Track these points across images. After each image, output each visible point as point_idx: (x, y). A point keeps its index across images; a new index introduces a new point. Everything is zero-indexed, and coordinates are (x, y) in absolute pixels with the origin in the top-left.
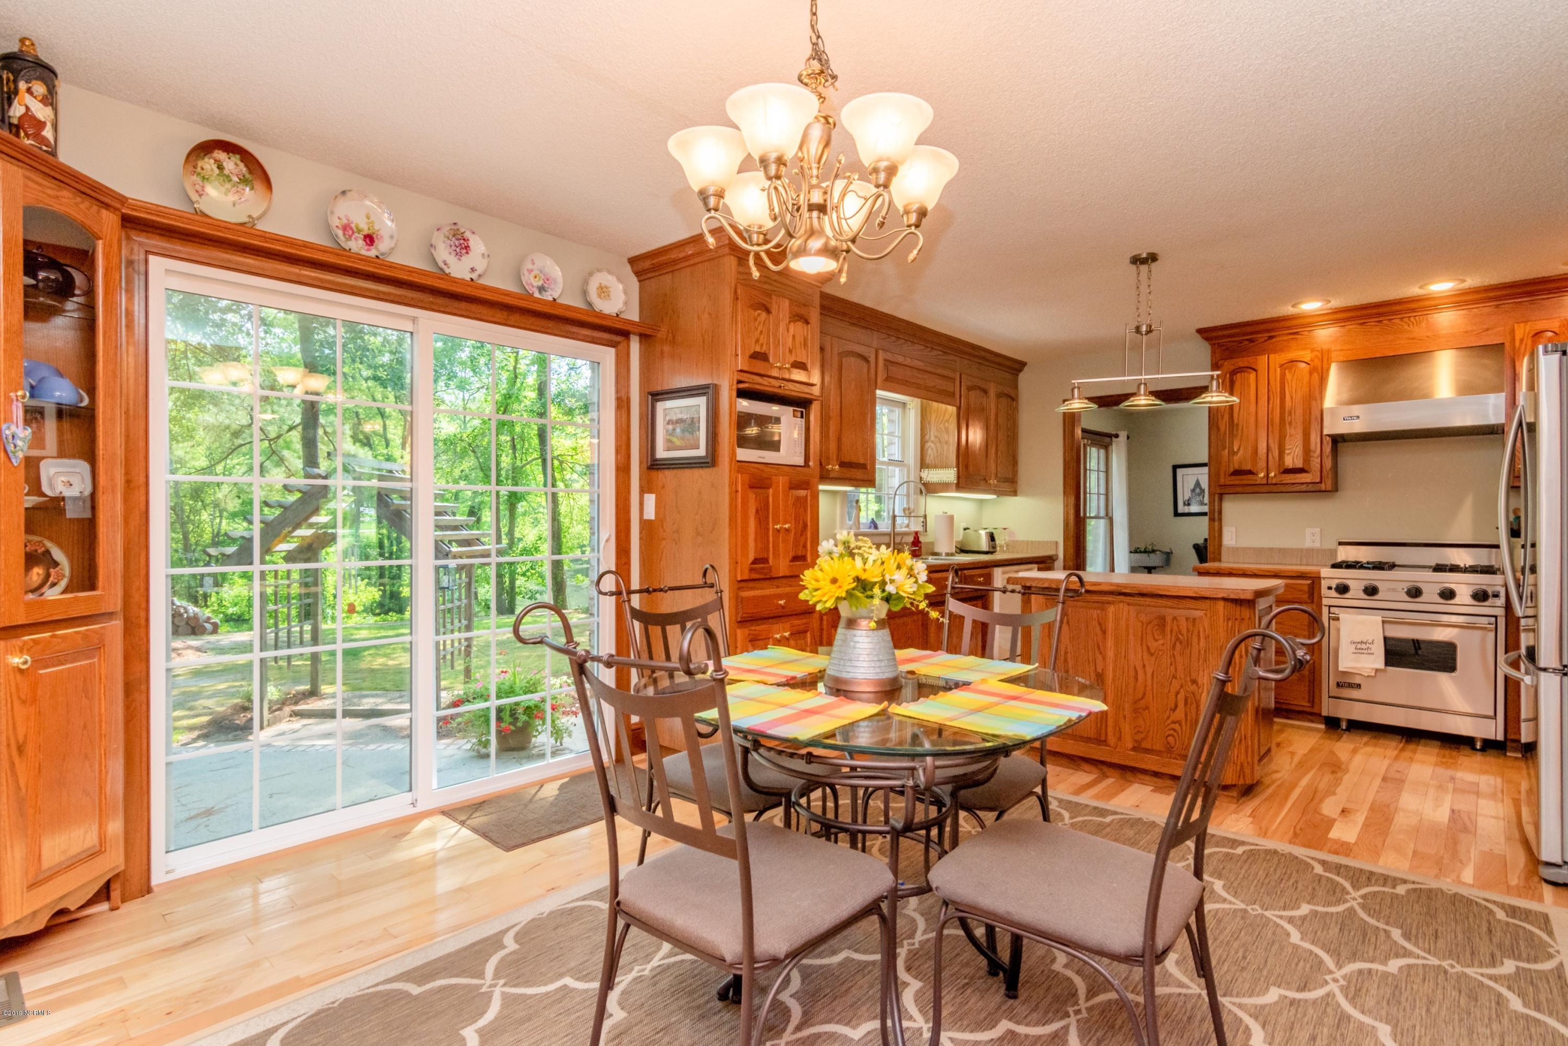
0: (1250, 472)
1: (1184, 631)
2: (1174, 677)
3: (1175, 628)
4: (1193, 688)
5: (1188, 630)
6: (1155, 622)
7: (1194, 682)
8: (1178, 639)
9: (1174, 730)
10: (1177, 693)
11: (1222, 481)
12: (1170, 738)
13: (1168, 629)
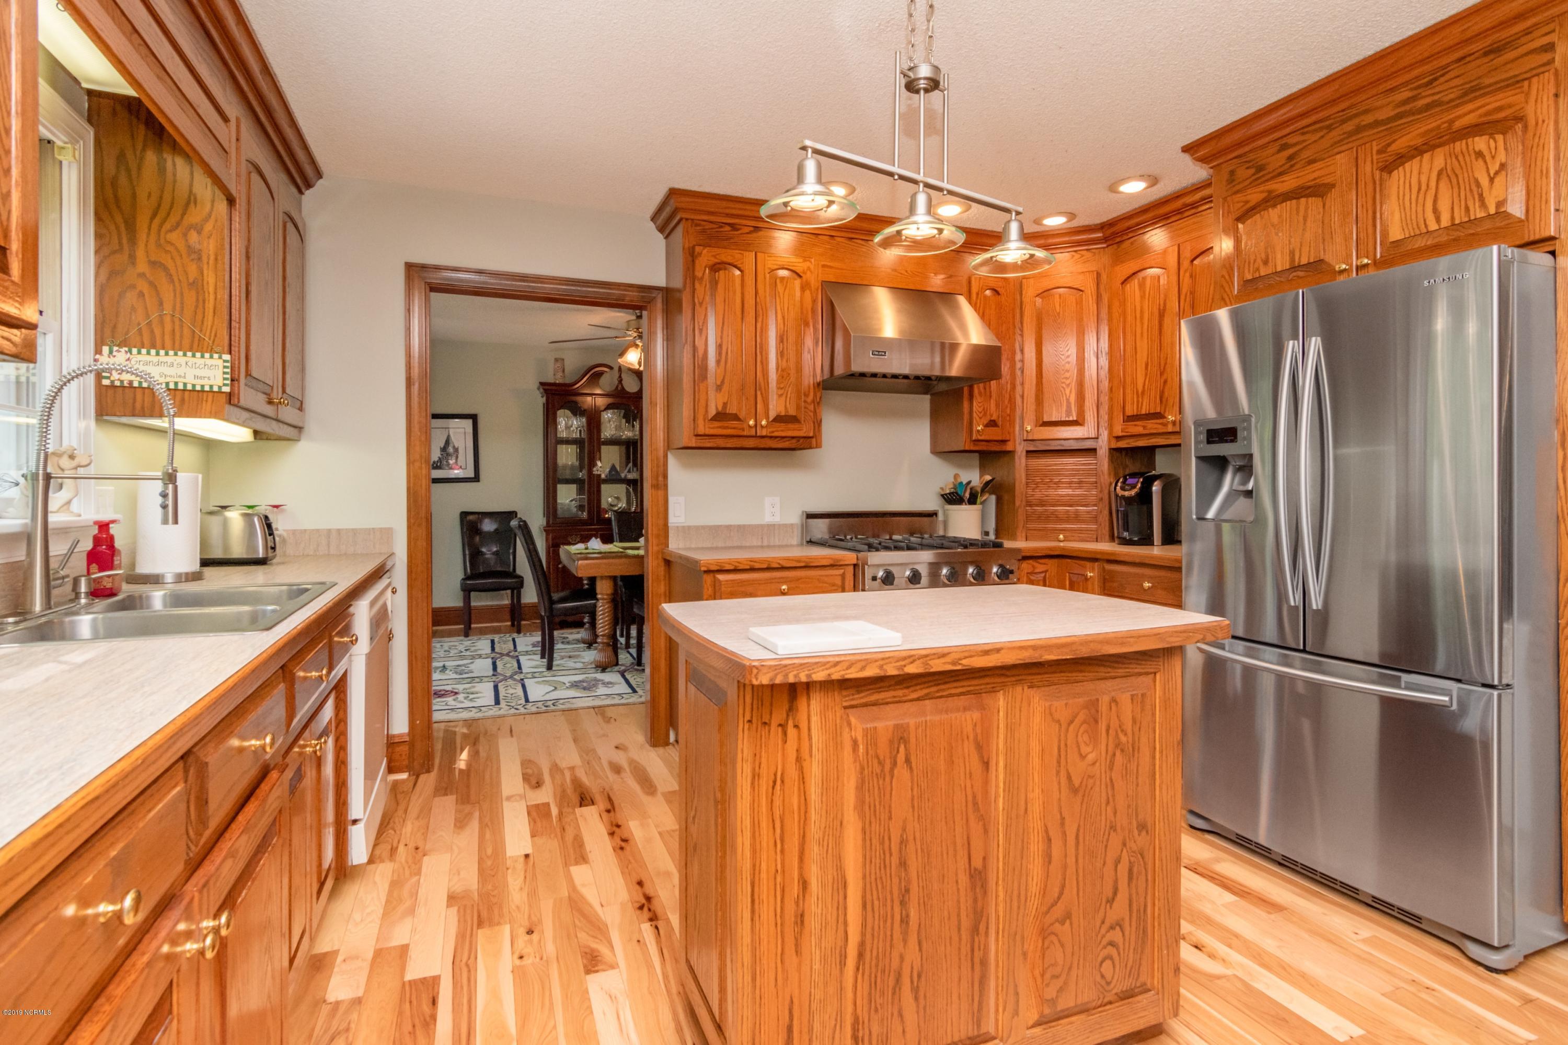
0: (736, 417)
1: (1128, 725)
2: (1113, 828)
3: (1114, 723)
4: (1141, 840)
5: (1134, 721)
6: (1081, 717)
7: (1142, 827)
8: (1118, 745)
9: (1112, 944)
10: (1118, 861)
11: (701, 430)
12: (1107, 966)
13: (1103, 726)
